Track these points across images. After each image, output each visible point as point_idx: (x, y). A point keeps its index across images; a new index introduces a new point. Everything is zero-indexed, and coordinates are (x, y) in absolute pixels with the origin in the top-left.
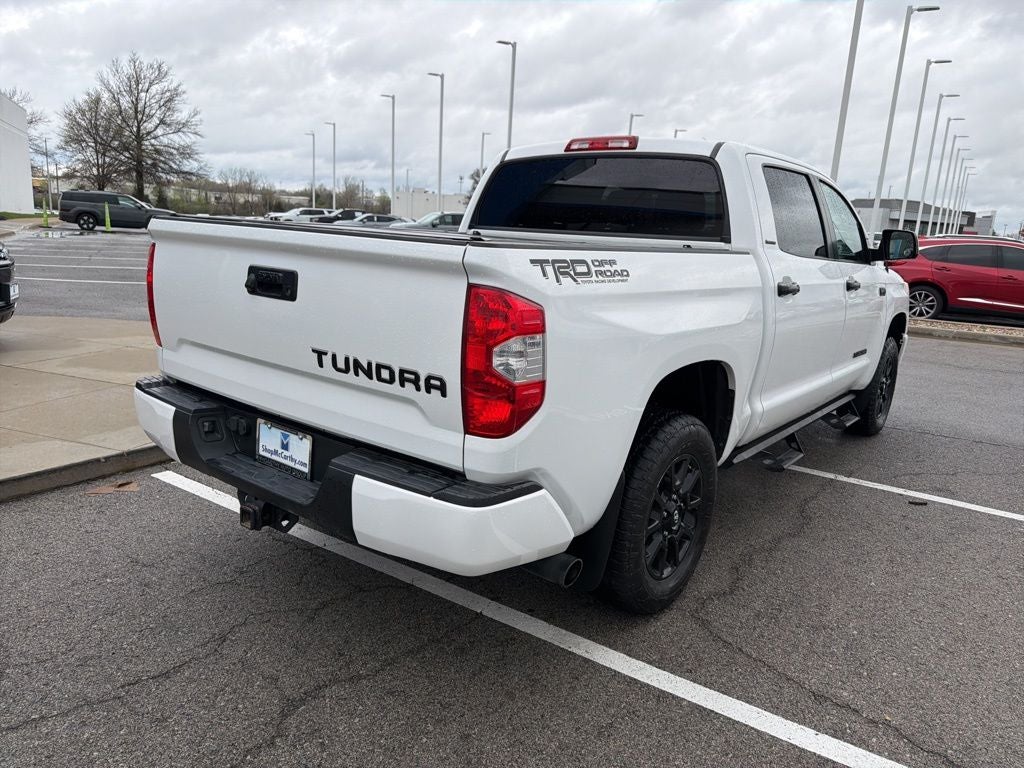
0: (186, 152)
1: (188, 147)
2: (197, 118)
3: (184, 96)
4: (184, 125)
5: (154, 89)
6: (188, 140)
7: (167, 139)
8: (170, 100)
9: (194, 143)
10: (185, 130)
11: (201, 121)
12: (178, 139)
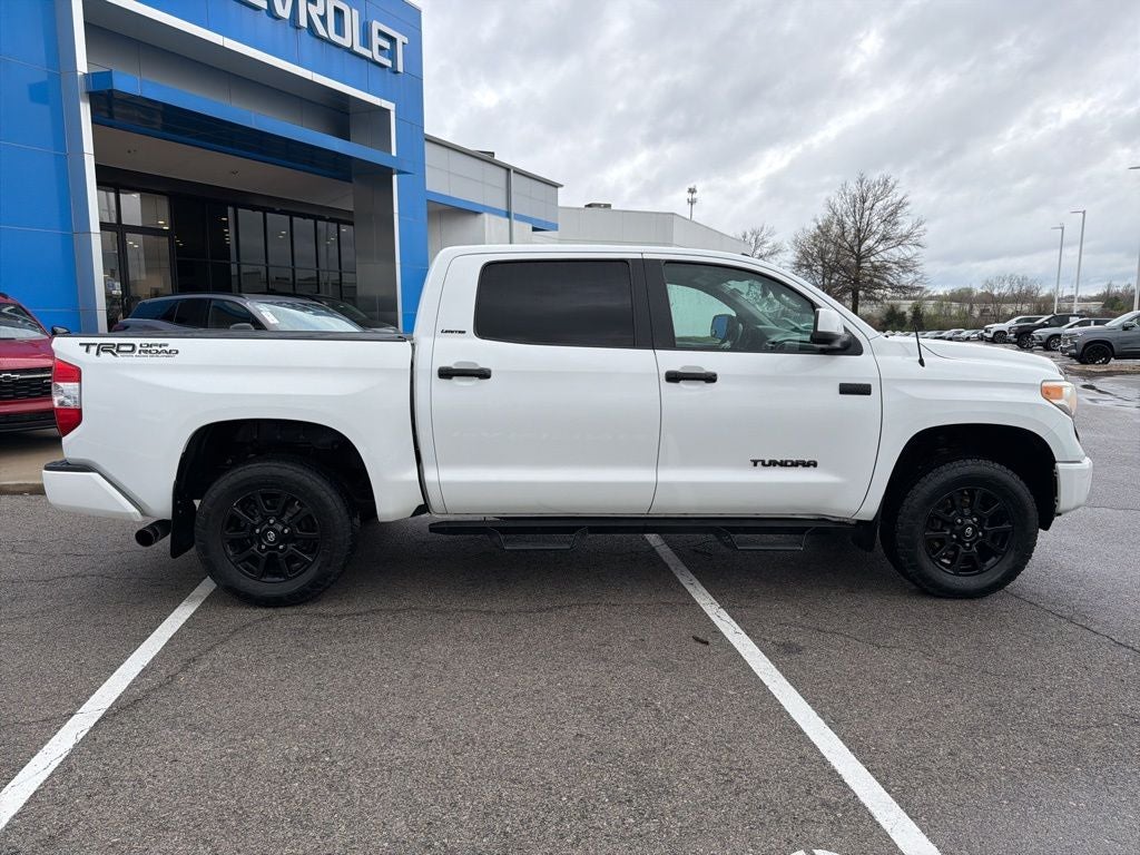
0: (905, 265)
1: (908, 260)
2: (922, 227)
3: (908, 208)
4: (907, 237)
5: (879, 205)
6: (908, 254)
7: (885, 254)
8: (894, 213)
9: (917, 254)
10: (906, 242)
11: (925, 230)
12: (897, 253)
